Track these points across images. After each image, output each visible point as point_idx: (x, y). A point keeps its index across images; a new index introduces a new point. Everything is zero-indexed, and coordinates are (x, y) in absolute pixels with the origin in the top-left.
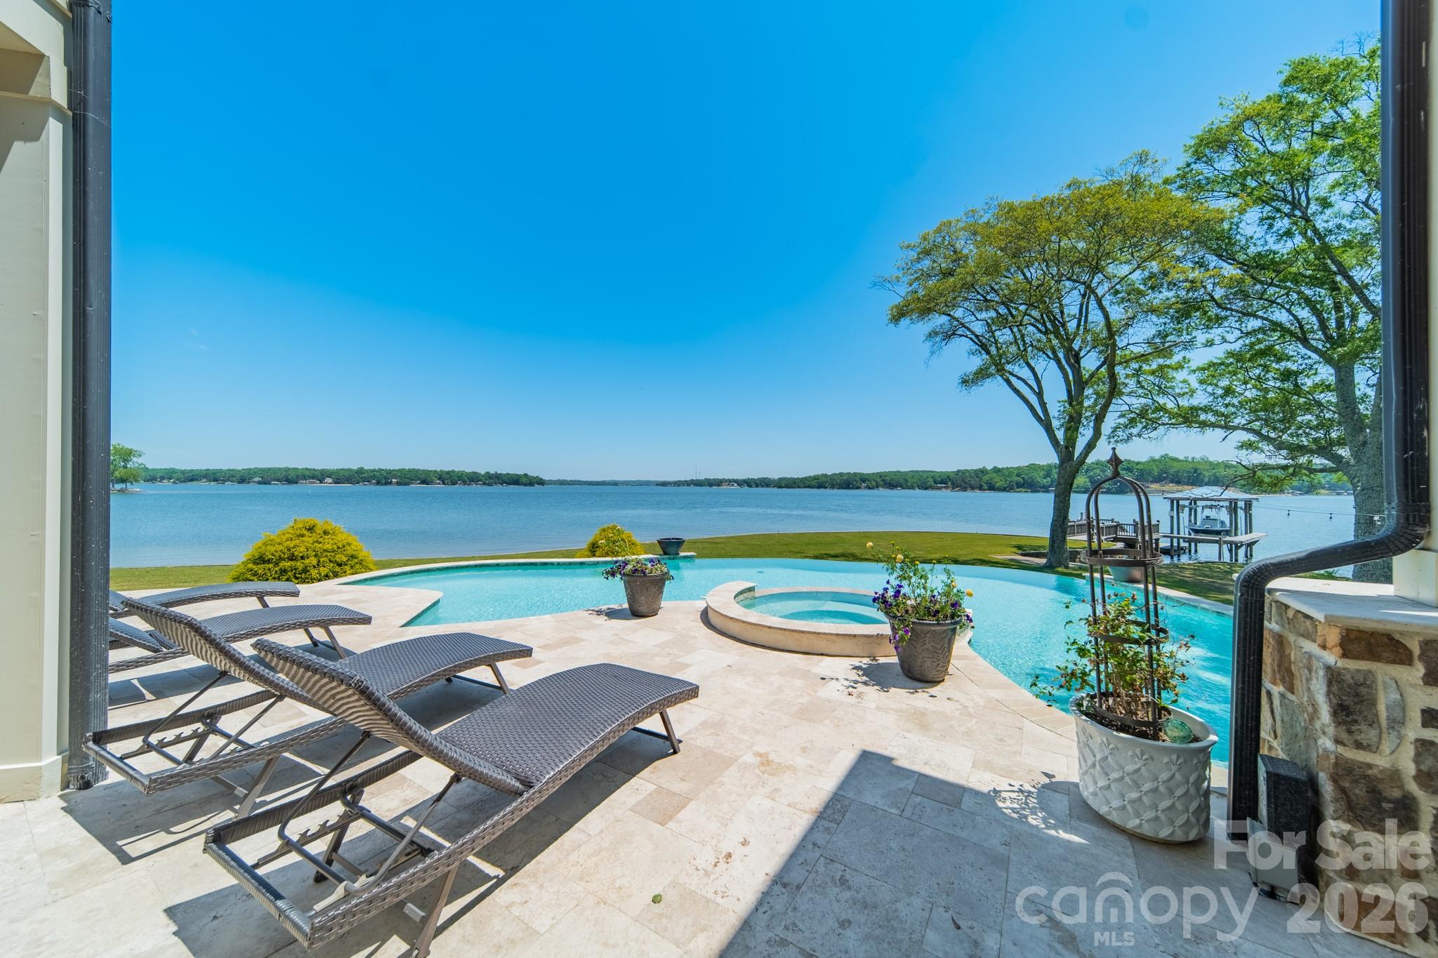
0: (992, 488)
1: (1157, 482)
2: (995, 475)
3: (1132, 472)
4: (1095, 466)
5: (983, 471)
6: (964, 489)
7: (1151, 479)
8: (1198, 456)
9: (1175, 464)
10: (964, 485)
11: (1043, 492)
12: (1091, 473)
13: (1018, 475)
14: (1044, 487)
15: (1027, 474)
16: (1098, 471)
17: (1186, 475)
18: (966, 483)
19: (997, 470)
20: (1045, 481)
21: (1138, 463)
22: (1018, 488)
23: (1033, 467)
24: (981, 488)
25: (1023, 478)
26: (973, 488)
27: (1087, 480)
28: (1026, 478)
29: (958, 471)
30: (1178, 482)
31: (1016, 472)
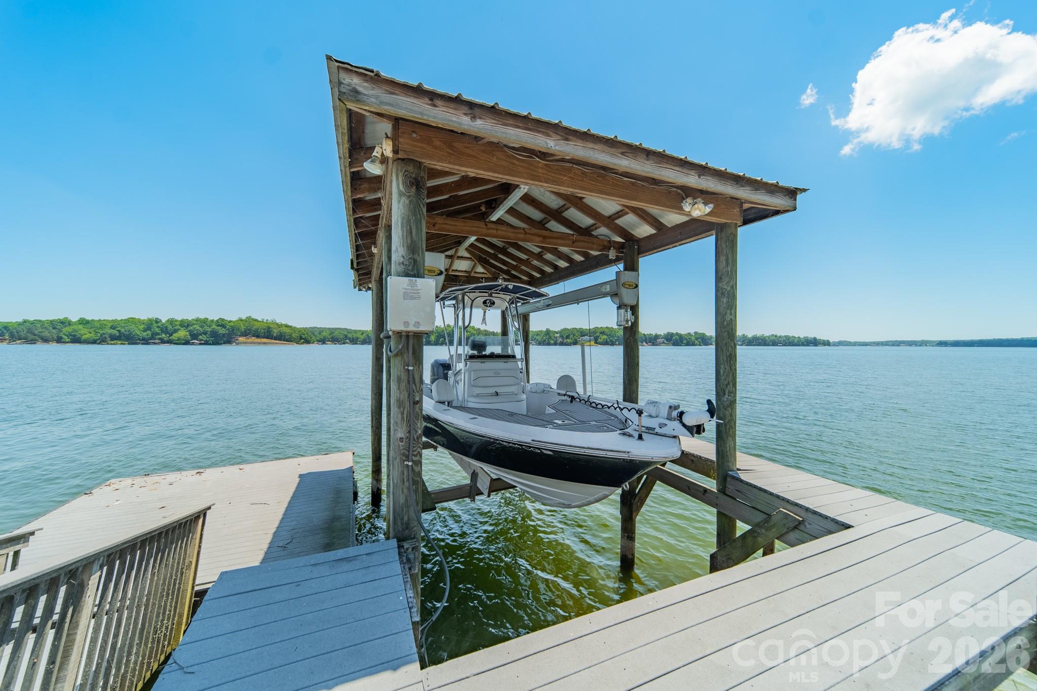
0: (76, 340)
1: (244, 336)
2: (80, 327)
3: (225, 328)
4: (195, 322)
5: (65, 323)
6: (33, 342)
7: (239, 334)
8: (270, 319)
9: (256, 323)
10: (31, 337)
11: (143, 344)
12: (191, 328)
13: (113, 328)
14: (144, 339)
15: (124, 327)
16: (198, 327)
17: (263, 331)
18: (34, 335)
19: (83, 322)
20: (146, 333)
21: (230, 322)
22: (111, 340)
23: (131, 321)
24: (59, 340)
25: (119, 331)
26: (46, 340)
27: (188, 333)
28: (123, 330)
29: (25, 321)
30: (258, 337)
31: (110, 325)
